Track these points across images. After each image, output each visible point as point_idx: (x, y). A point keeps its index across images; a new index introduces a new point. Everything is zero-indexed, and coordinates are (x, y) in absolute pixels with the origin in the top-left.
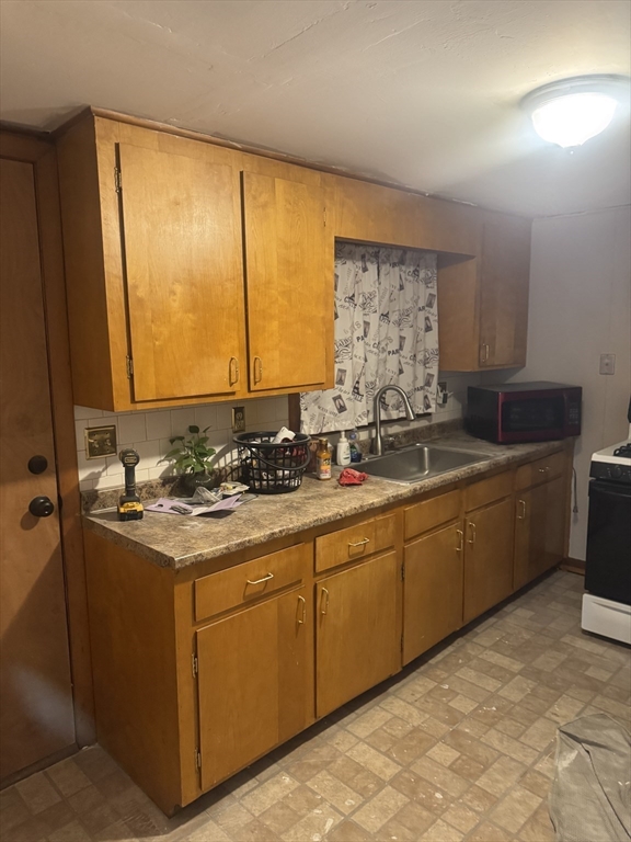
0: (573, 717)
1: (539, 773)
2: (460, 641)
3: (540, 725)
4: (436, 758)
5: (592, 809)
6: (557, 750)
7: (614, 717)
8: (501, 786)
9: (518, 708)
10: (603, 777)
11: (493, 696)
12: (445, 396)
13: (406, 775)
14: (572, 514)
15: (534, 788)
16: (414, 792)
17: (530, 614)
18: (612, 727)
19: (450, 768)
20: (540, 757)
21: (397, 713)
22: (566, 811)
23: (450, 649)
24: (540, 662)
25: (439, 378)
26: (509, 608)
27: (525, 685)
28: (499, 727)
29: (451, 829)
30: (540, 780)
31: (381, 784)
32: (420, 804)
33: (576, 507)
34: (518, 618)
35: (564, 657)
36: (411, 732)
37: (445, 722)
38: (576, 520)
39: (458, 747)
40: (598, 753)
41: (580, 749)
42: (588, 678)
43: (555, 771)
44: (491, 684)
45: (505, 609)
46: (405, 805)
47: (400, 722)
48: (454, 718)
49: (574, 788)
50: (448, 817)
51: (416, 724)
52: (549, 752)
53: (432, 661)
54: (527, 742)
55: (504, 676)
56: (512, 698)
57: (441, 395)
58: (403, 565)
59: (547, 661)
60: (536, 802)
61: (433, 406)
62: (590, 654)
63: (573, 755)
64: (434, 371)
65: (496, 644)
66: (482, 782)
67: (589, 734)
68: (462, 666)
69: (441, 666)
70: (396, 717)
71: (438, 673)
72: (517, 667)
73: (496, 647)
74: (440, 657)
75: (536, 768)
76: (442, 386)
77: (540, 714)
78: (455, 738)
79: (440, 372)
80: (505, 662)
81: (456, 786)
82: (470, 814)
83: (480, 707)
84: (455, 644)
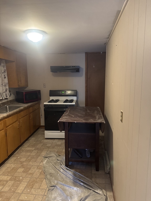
0: (45, 154)
1: (40, 166)
2: (20, 148)
3: (39, 157)
4: (19, 171)
5: (51, 168)
6: (43, 161)
7: (52, 151)
8: (34, 171)
9: (35, 156)
10: (52, 162)
11: (29, 156)
12: (11, 94)
13: (13, 177)
14: (41, 116)
15: (40, 169)
16: (15, 179)
17: (34, 138)
18: (52, 153)
19: (22, 172)
20: (40, 163)
21: (8, 166)
22: (46, 170)
23: (18, 150)
24: (38, 147)
25: (9, 89)
26: (30, 138)
27: (35, 152)
28: (31, 161)
29: (25, 183)
30: (41, 167)
31: (7, 181)
32: (17, 181)
33: (41, 115)
34: (32, 140)
35: (42, 144)
36: (12, 169)
37: (20, 164)
38: (42, 118)
39: (24, 167)
40: (50, 158)
41: (47, 159)
42: (47, 146)
43: (43, 164)
44: (28, 154)
45: (29, 139)
46: (14, 183)
47: (9, 168)
48: (22, 163)
49: (47, 165)
50: (24, 181)
51: (13, 167)
52: (42, 161)
53: (15, 154)
54: (38, 161)
55: (31, 151)
56: (33, 155)
57: (10, 93)
58: (6, 133)
59: (39, 146)
60: (41, 171)
61: (8, 96)
62: (47, 142)
63: (46, 160)
64: (8, 88)
65: (28, 146)
66: (30, 172)
67: (48, 156)
68: (22, 152)
69: (17, 154)
70: (8, 167)
71: (17, 155)
72: (33, 149)
73: (28, 147)
74: (16, 152)
75: (40, 165)
76: (10, 91)
77: (39, 156)
78: (23, 166)
79: (9, 88)
80: (31, 149)
81: (24, 175)
82: (28, 178)
83: (27, 159)
84: (19, 148)
